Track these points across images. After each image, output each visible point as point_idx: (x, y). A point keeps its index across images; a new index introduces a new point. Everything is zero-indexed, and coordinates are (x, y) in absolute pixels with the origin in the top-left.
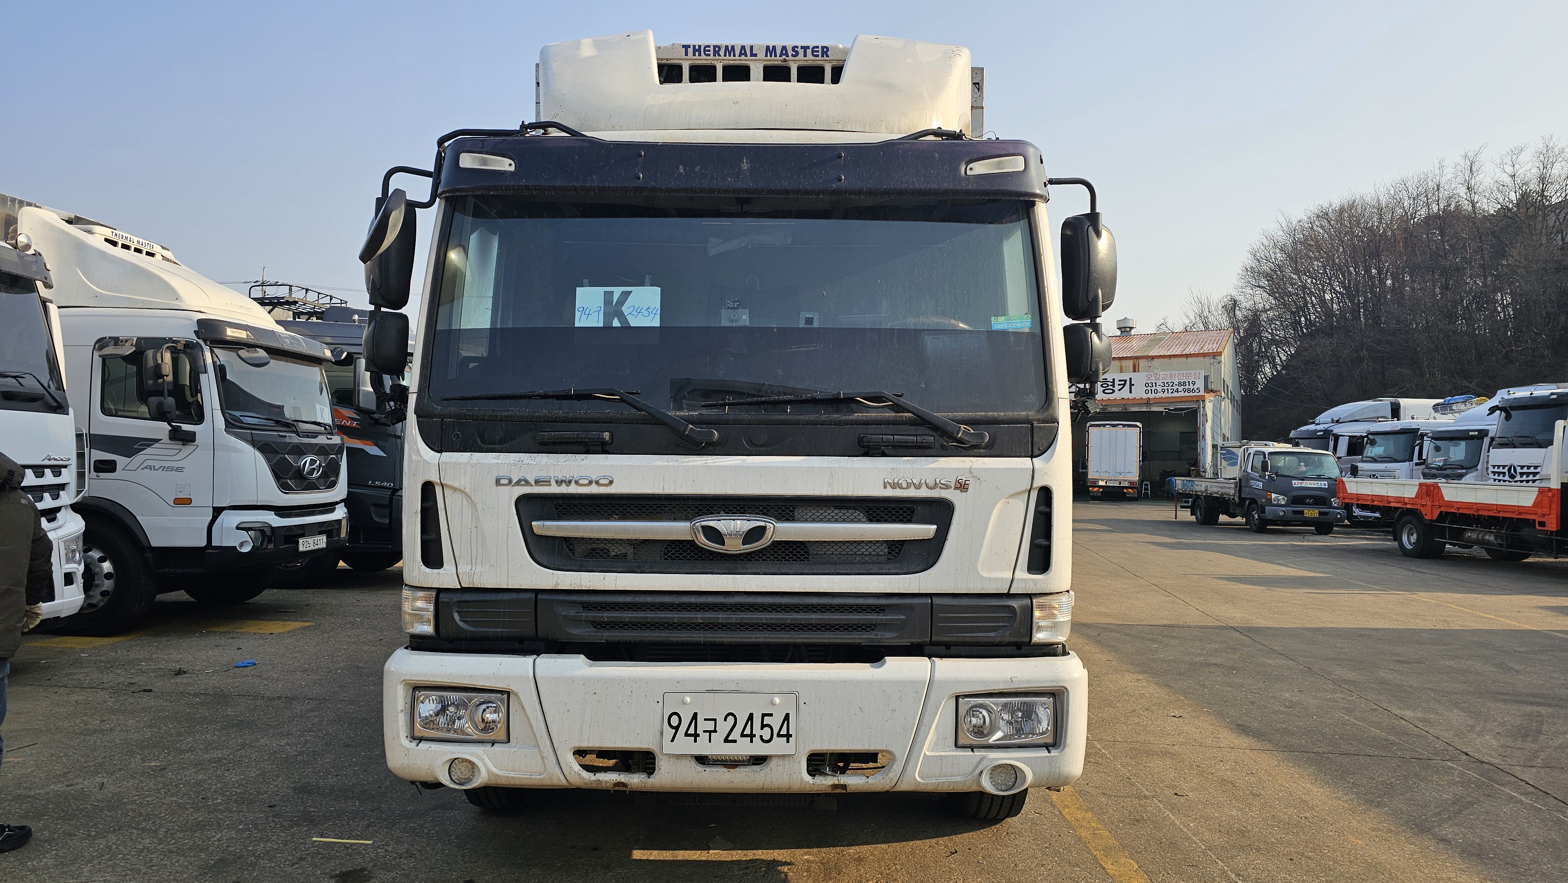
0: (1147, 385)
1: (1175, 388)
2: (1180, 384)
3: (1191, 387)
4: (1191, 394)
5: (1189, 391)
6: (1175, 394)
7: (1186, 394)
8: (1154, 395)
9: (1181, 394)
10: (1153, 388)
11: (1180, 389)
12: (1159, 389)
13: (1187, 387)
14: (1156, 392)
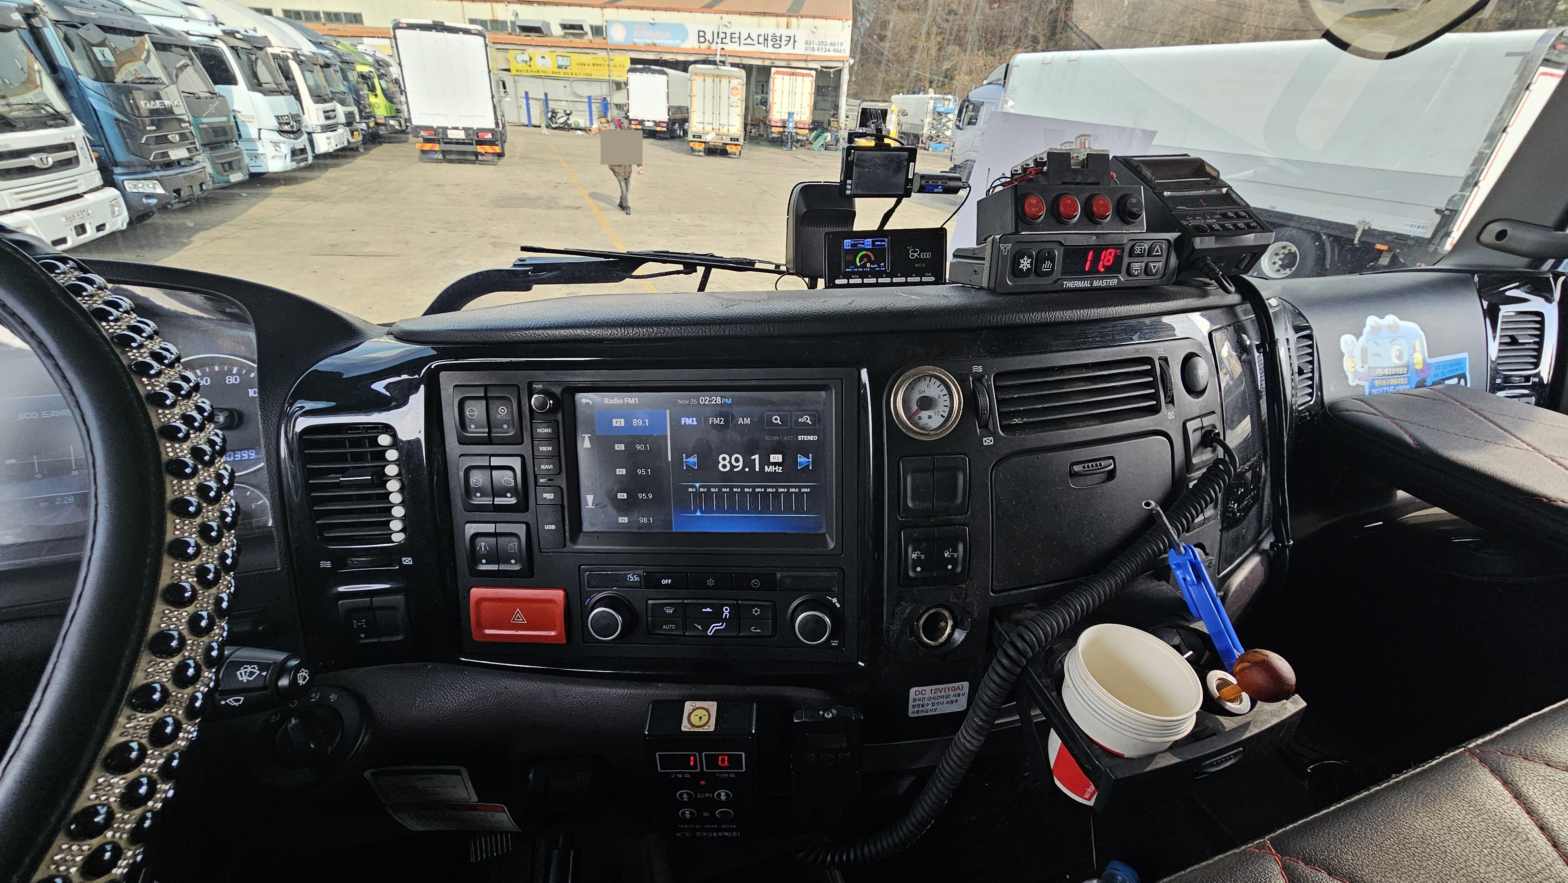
0: (807, 43)
1: (828, 47)
2: (831, 44)
3: (840, 48)
4: (839, 54)
5: (838, 51)
6: (827, 54)
7: (836, 54)
8: (811, 53)
9: (832, 54)
10: (811, 46)
11: (832, 48)
12: (816, 47)
13: (836, 47)
14: (813, 50)
